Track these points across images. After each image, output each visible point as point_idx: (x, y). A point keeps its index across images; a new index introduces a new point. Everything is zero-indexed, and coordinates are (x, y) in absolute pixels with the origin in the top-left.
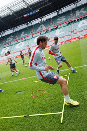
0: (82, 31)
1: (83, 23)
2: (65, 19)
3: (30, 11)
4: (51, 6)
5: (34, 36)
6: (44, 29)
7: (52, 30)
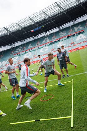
0: (81, 43)
1: (81, 37)
2: (65, 33)
3: (36, 27)
4: (54, 23)
5: (40, 47)
6: (48, 42)
7: (55, 42)
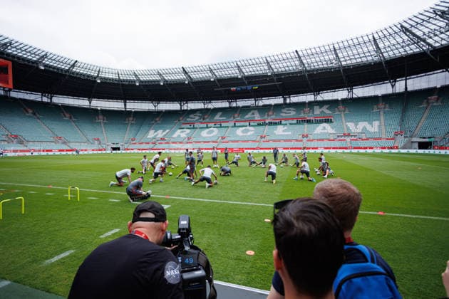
0: (322, 140)
1: (324, 128)
2: (294, 113)
3: (243, 84)
4: (278, 87)
5: (237, 124)
6: (256, 118)
7: (270, 124)
